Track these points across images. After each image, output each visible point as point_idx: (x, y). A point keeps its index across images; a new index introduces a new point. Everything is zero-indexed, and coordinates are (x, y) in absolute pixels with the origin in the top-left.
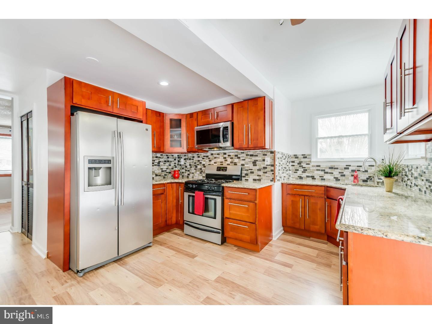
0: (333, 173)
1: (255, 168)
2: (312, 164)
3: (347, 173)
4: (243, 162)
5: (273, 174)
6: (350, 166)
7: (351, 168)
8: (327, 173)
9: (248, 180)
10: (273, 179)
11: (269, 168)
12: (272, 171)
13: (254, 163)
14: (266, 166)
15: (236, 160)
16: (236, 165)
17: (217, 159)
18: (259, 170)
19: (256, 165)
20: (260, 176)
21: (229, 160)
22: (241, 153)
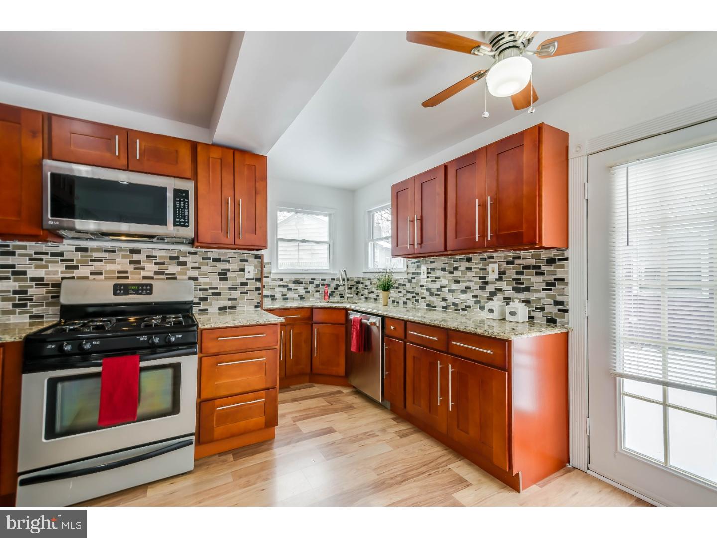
0: (297, 290)
1: (222, 286)
2: (272, 277)
3: (311, 288)
4: (195, 273)
5: (259, 294)
6: (314, 279)
7: (316, 282)
8: (290, 289)
9: (206, 310)
10: (259, 303)
11: (253, 285)
12: (257, 289)
13: (223, 276)
14: (246, 281)
15: (173, 269)
16: (175, 279)
17: (102, 263)
18: (233, 289)
19: (226, 280)
20: (235, 299)
21: (150, 268)
22: (190, 253)
